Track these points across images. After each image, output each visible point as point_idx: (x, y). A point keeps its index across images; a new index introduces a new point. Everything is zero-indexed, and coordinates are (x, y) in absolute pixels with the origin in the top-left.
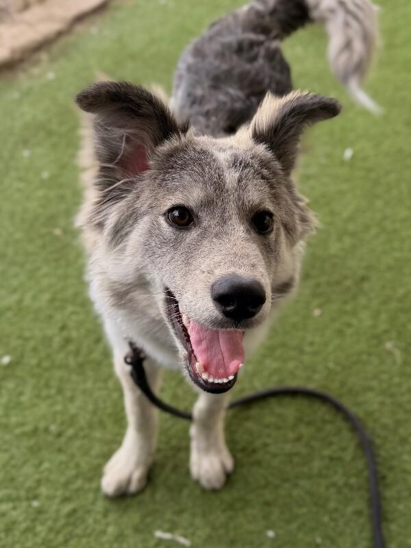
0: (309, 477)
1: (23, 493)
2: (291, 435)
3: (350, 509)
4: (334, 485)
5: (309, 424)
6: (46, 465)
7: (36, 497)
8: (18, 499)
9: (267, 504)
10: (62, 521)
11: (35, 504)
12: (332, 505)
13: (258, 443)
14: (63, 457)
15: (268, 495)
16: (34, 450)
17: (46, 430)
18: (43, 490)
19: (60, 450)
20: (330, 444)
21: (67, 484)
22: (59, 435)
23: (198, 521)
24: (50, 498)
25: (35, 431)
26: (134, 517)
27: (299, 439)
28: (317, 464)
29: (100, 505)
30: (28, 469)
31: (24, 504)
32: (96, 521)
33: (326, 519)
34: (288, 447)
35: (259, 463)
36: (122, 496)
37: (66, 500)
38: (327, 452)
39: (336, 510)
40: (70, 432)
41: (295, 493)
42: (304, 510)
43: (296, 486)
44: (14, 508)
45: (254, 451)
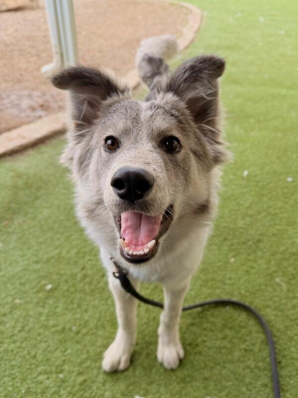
0: (232, 362)
1: (54, 369)
2: (220, 335)
3: (259, 383)
4: (248, 367)
5: (231, 328)
6: (69, 351)
7: (61, 372)
8: (51, 372)
9: (206, 379)
10: (77, 388)
11: (61, 376)
12: (247, 380)
13: (199, 340)
14: (79, 347)
15: (206, 374)
16: (62, 342)
17: (70, 329)
18: (66, 367)
19: (78, 342)
20: (245, 341)
21: (81, 364)
22: (78, 333)
23: (162, 390)
24: (70, 372)
25: (64, 329)
26: (121, 386)
27: (225, 338)
28: (237, 354)
29: (101, 378)
30: (58, 354)
31: (54, 376)
32: (97, 388)
33: (244, 389)
34: (218, 343)
35: (200, 353)
36: (115, 372)
37: (80, 374)
38: (243, 346)
39: (250, 383)
40: (84, 331)
41: (224, 372)
42: (230, 383)
43: (224, 367)
44: (48, 378)
45: (197, 345)
